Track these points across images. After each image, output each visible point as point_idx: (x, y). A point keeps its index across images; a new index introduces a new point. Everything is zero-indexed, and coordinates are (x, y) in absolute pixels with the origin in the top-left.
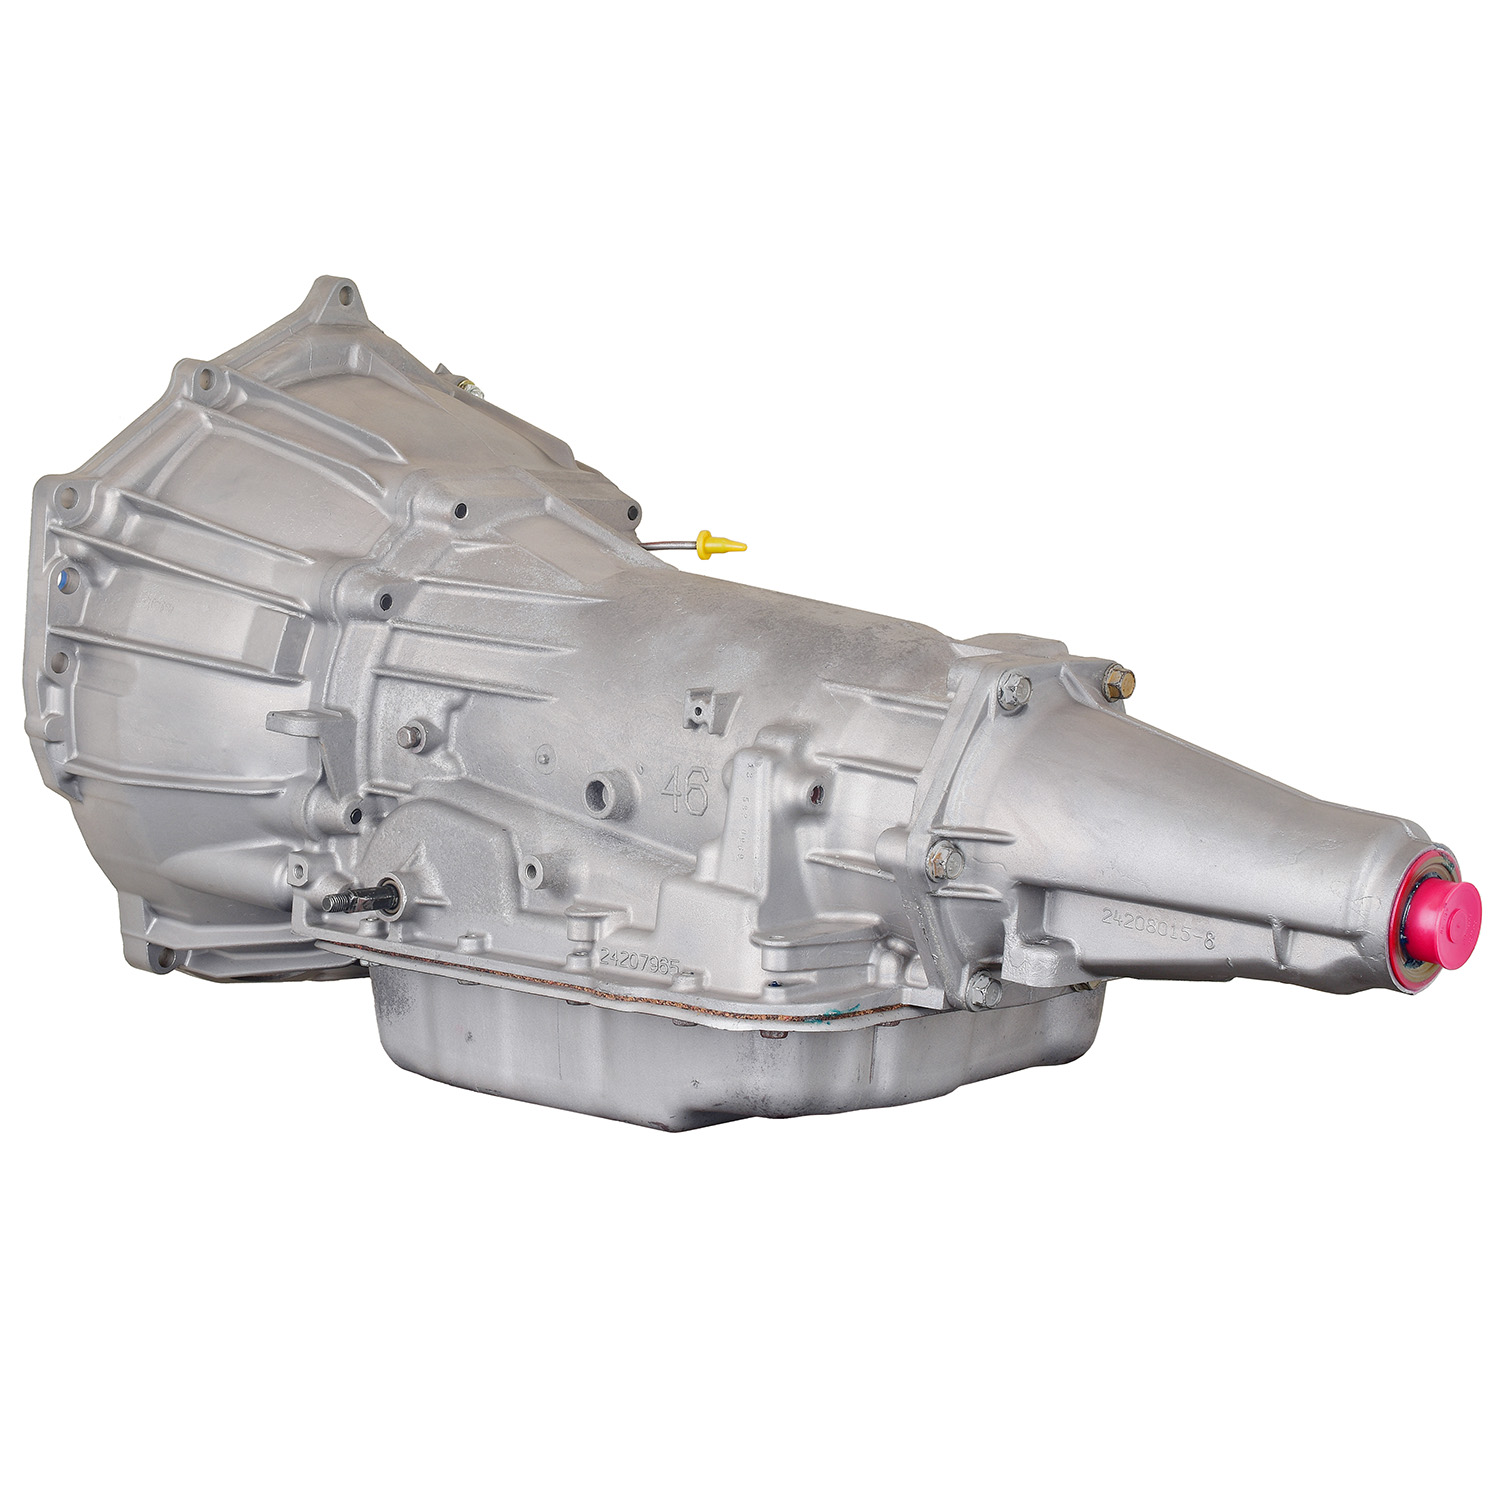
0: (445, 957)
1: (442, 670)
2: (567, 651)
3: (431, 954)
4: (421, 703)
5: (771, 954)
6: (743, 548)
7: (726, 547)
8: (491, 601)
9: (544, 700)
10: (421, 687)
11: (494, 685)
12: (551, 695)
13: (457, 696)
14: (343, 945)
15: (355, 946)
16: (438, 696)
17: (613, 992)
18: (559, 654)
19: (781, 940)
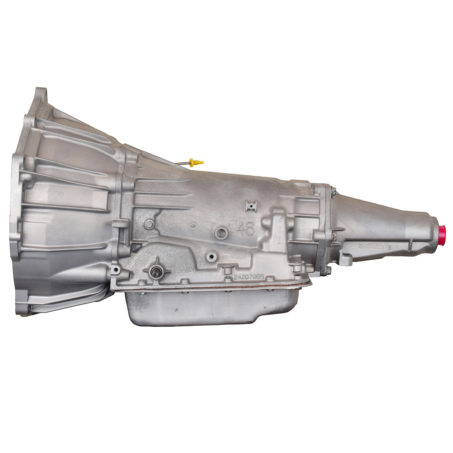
0: (179, 286)
1: (152, 204)
2: (191, 195)
3: (174, 287)
4: (147, 214)
5: (296, 267)
6: (202, 163)
7: (197, 163)
8: (159, 183)
9: (190, 209)
10: (147, 209)
11: (170, 206)
12: (191, 207)
13: (158, 211)
14: (134, 290)
15: (141, 289)
16: (153, 211)
17: (250, 286)
18: (189, 196)
19: (297, 263)
